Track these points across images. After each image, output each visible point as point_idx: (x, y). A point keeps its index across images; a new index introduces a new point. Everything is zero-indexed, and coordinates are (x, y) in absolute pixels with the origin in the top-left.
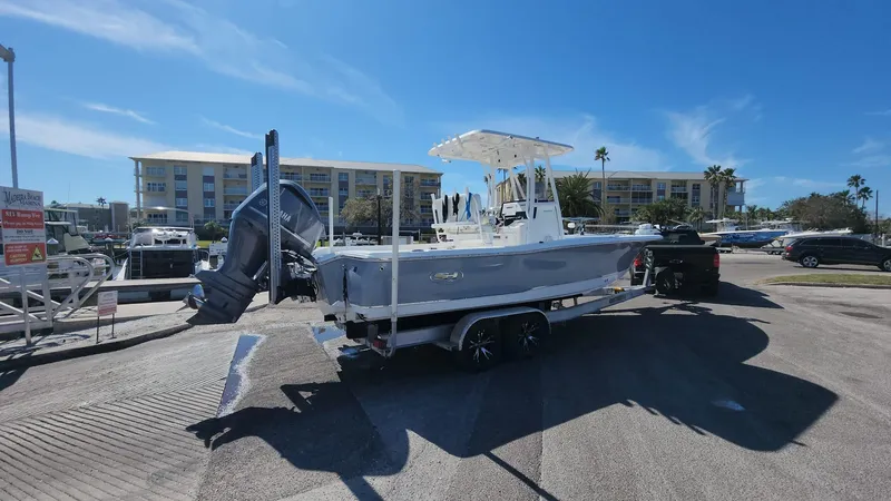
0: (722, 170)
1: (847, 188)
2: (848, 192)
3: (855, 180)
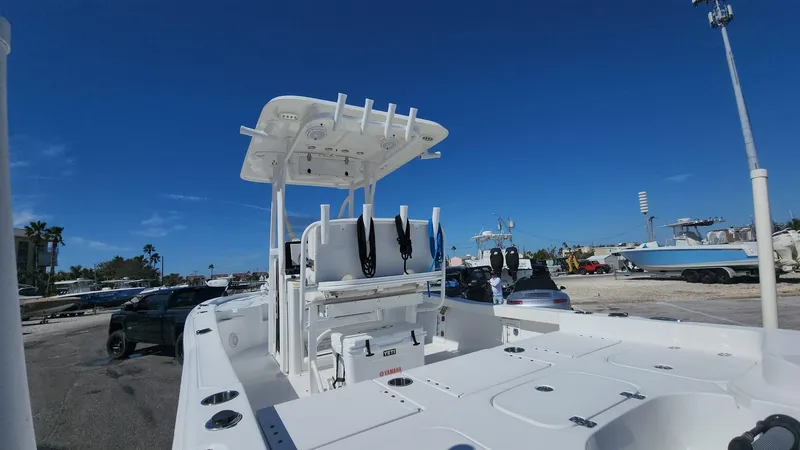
0: (47, 227)
1: (143, 253)
2: (142, 257)
3: (149, 248)
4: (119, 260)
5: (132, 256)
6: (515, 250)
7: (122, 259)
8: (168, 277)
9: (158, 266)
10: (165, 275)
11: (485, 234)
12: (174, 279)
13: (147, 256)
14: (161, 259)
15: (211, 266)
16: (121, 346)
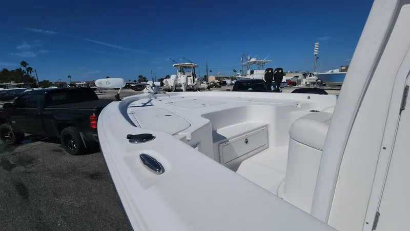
1: (21, 67)
2: (21, 69)
4: (5, 71)
5: (14, 69)
6: (282, 69)
7: (7, 70)
8: (42, 82)
9: (33, 75)
10: (39, 81)
11: (253, 60)
12: (46, 84)
13: (24, 69)
14: (33, 70)
15: (69, 77)
16: (11, 134)
